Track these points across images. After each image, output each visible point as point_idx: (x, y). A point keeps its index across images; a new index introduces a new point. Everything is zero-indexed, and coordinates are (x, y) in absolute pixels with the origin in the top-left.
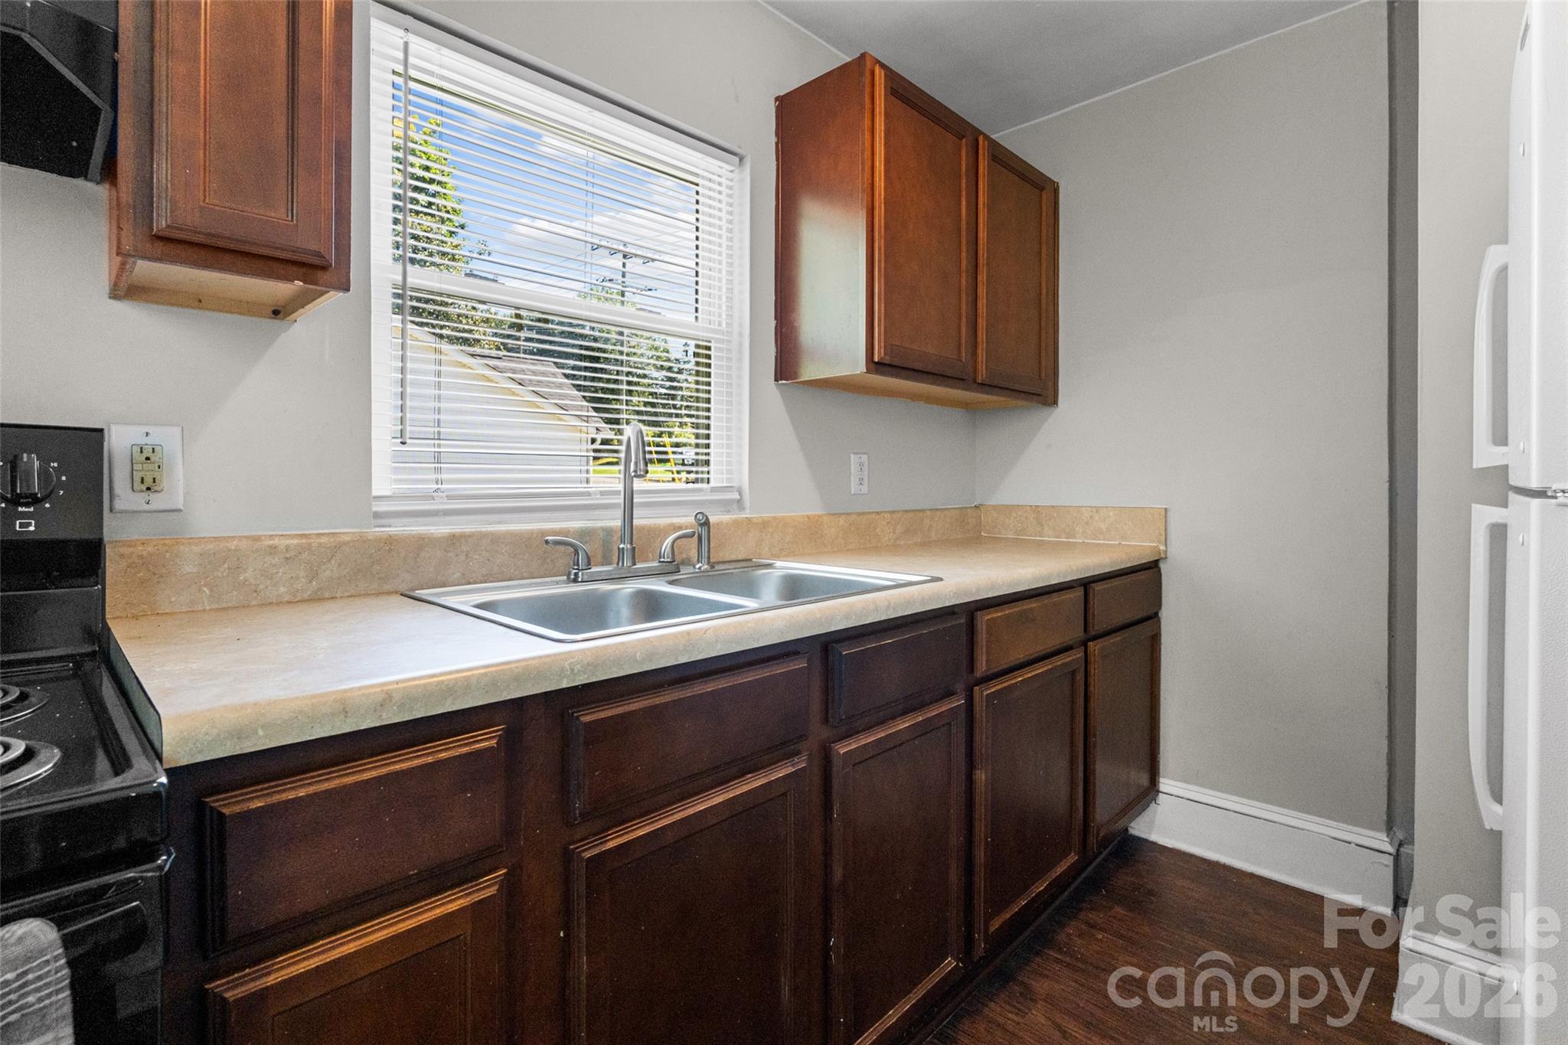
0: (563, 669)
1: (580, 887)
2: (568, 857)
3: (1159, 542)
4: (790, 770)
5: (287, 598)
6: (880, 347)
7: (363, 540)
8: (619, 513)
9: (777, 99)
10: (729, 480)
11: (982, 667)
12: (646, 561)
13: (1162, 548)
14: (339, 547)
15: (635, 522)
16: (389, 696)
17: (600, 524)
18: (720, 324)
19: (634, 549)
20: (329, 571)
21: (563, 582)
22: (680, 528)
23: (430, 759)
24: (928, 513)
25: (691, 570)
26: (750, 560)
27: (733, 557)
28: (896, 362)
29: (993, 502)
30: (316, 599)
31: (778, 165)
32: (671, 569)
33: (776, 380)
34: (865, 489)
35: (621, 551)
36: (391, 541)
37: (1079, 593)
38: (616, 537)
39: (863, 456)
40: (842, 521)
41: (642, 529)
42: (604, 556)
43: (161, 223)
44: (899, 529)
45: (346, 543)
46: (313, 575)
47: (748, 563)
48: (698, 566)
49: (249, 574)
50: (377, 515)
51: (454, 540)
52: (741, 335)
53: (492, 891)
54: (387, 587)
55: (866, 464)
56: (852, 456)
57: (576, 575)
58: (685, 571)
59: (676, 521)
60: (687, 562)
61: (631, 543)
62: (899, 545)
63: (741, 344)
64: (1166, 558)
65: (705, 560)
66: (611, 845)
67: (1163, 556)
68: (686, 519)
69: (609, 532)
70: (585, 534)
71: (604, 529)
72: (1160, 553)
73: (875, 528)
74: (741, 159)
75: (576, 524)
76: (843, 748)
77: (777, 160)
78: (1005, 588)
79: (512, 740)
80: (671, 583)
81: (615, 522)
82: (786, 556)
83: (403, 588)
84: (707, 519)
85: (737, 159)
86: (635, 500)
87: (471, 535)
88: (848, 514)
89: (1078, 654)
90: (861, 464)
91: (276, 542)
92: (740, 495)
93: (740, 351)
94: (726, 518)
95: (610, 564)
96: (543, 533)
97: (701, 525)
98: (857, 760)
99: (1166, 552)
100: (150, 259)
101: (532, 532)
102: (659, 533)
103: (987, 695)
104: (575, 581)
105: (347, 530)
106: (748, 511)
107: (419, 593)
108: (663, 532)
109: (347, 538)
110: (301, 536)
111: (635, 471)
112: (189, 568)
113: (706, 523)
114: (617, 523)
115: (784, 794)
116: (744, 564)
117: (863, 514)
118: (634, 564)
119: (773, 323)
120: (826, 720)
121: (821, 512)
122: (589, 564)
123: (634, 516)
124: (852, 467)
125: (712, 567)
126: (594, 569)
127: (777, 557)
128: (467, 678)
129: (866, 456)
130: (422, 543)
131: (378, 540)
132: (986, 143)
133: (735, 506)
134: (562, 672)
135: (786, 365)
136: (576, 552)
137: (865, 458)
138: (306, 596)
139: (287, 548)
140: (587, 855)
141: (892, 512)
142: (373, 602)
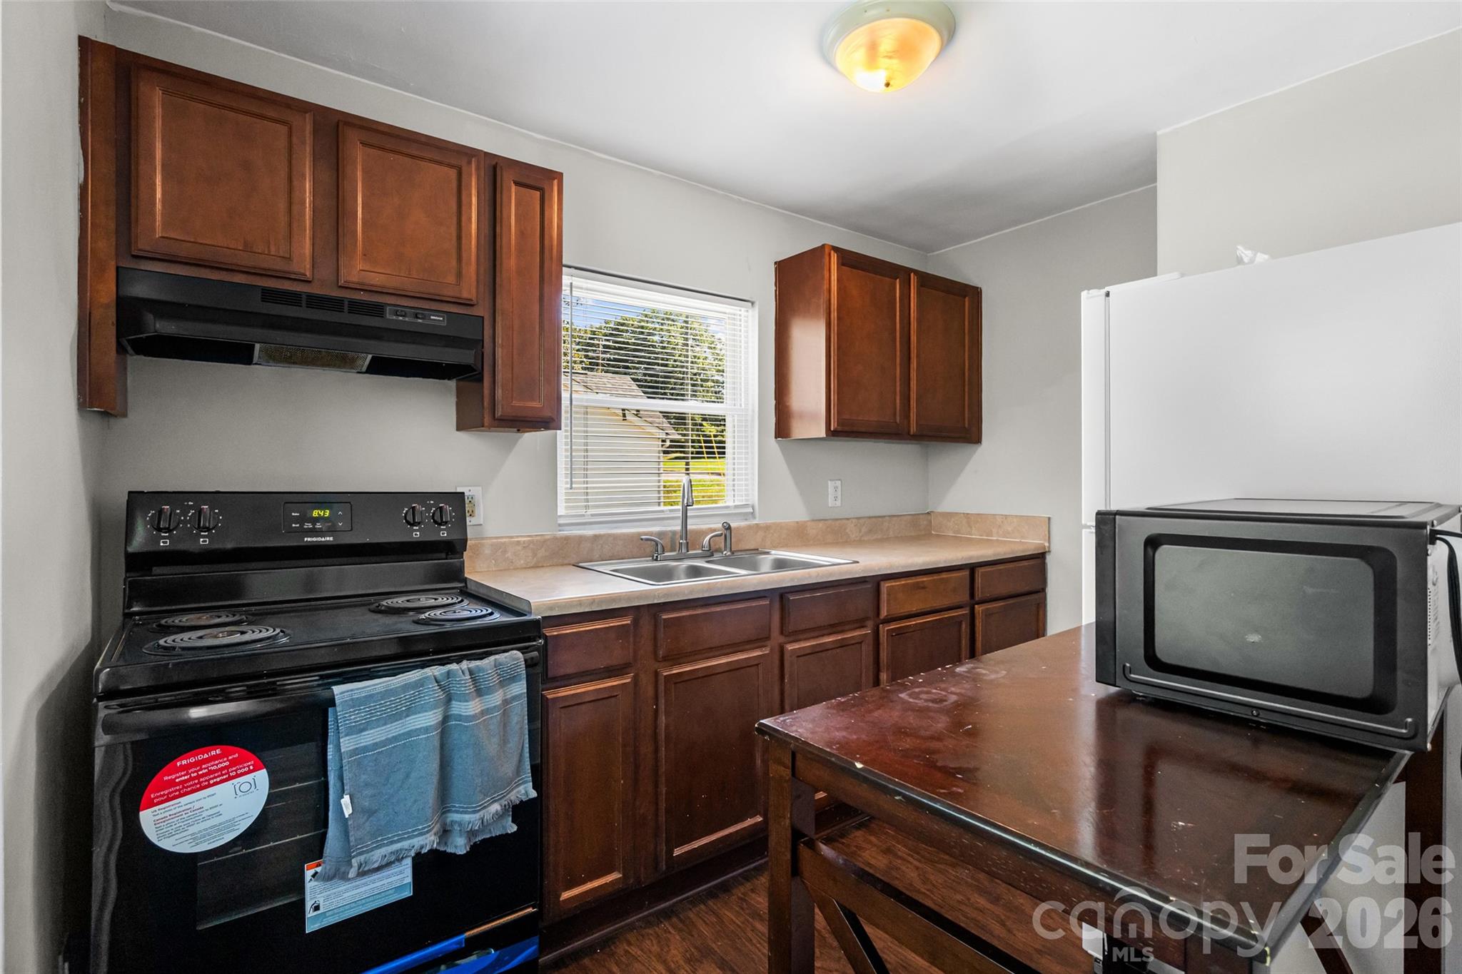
0: (655, 595)
1: (662, 688)
2: (656, 674)
3: (1045, 540)
4: (761, 653)
5: (524, 566)
6: (834, 422)
7: (555, 539)
8: (680, 522)
9: (776, 263)
10: (747, 500)
11: (884, 613)
12: (694, 549)
13: (1047, 544)
14: (545, 541)
15: (689, 527)
16: (594, 600)
17: (669, 529)
18: (741, 406)
19: (687, 543)
20: (542, 553)
21: (650, 561)
22: (715, 530)
23: (607, 626)
24: (887, 518)
25: (721, 555)
26: (757, 549)
27: (747, 548)
28: (846, 429)
29: (940, 510)
30: (536, 567)
31: (776, 304)
32: (709, 554)
33: (776, 438)
34: (838, 503)
35: (681, 544)
36: (567, 538)
37: (966, 573)
38: (678, 536)
39: (837, 482)
40: (821, 525)
41: (693, 531)
42: (671, 546)
43: (499, 413)
44: (864, 530)
45: (549, 539)
46: (535, 555)
47: (756, 551)
48: (725, 553)
49: (509, 555)
50: (560, 525)
51: (596, 537)
52: (753, 411)
53: (629, 680)
54: (566, 562)
55: (840, 488)
56: (829, 482)
57: (657, 556)
58: (717, 556)
59: (713, 526)
60: (719, 550)
61: (686, 540)
62: (864, 540)
63: (753, 416)
64: (1049, 551)
65: (728, 549)
66: (674, 672)
67: (1047, 550)
68: (717, 525)
69: (674, 533)
70: (660, 534)
71: (670, 531)
72: (1045, 549)
73: (845, 529)
74: (753, 303)
75: (656, 528)
76: (790, 647)
77: (776, 301)
78: (900, 568)
79: (636, 622)
80: (708, 562)
81: (677, 527)
82: (782, 547)
83: (573, 562)
84: (729, 525)
85: (750, 304)
86: (688, 514)
87: (604, 535)
88: (826, 520)
89: (965, 611)
90: (836, 488)
91: (519, 539)
92: (753, 509)
93: (753, 421)
94: (743, 524)
95: (675, 551)
96: (640, 534)
97: (727, 529)
98: (800, 655)
99: (1049, 547)
100: (495, 427)
101: (633, 533)
102: (703, 533)
103: (887, 630)
104: (656, 560)
105: (548, 533)
106: (757, 519)
107: (581, 564)
108: (704, 533)
109: (548, 537)
110: (529, 536)
111: (687, 503)
112: (487, 551)
113: (729, 528)
114: (679, 528)
115: (757, 665)
116: (754, 552)
117: (837, 520)
118: (688, 551)
119: (773, 402)
120: (782, 633)
121: (807, 519)
122: (664, 551)
123: (688, 523)
124: (829, 490)
125: (733, 553)
126: (666, 554)
127: (775, 547)
128: (620, 596)
129: (840, 482)
130: (581, 539)
131: (561, 538)
132: (916, 277)
133: (751, 516)
134: (654, 597)
135: (782, 429)
136: (657, 545)
137: (839, 483)
138: (532, 565)
139: (524, 542)
140: (665, 674)
141: (858, 518)
142: (561, 568)
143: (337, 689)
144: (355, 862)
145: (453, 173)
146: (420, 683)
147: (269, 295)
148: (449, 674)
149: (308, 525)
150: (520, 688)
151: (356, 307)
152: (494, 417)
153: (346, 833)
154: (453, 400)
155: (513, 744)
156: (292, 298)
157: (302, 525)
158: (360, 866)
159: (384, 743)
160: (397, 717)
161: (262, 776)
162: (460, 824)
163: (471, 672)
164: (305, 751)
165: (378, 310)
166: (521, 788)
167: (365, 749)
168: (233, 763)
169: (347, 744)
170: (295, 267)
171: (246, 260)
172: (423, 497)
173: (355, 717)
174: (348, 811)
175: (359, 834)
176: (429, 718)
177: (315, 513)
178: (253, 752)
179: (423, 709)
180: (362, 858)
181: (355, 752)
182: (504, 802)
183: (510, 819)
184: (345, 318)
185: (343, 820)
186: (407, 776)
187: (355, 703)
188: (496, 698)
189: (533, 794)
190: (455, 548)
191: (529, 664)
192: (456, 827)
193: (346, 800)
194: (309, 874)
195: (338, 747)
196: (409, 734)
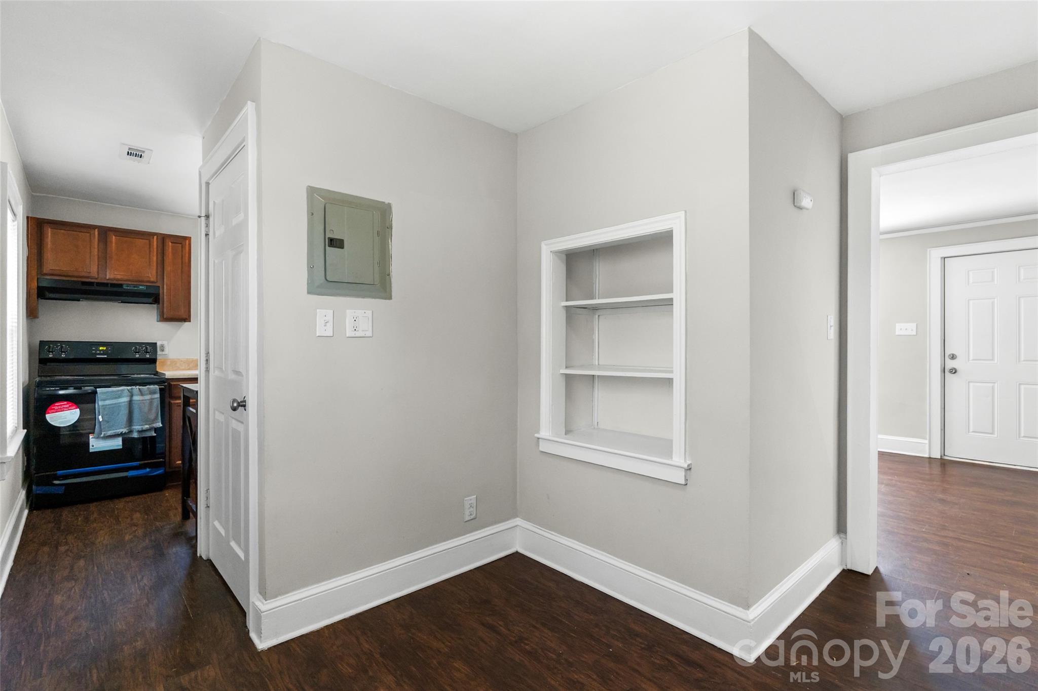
43: (165, 317)
49: (178, 365)
112: (169, 363)
143: (98, 389)
144: (103, 433)
145: (147, 241)
146: (122, 390)
147: (84, 283)
148: (132, 389)
149: (98, 352)
150: (157, 396)
151: (113, 285)
152: (163, 317)
153: (100, 426)
154: (156, 311)
155: (154, 411)
156: (91, 284)
157: (96, 351)
158: (104, 434)
159: (111, 405)
160: (116, 398)
161: (78, 410)
162: (135, 429)
163: (139, 389)
164: (90, 406)
165: (121, 286)
166: (158, 424)
167: (106, 405)
168: (70, 406)
169: (101, 403)
170: (92, 275)
171: (76, 274)
172: (141, 344)
173: (103, 397)
174: (101, 420)
175: (104, 427)
176: (125, 399)
177: (101, 348)
178: (75, 404)
179: (123, 397)
180: (105, 432)
181: (103, 406)
182: (151, 426)
183: (154, 432)
184: (109, 289)
185: (100, 422)
186: (118, 414)
187: (103, 393)
188: (148, 397)
189: (161, 425)
190: (153, 361)
191: (160, 389)
192: (134, 430)
193: (100, 417)
194: (91, 437)
195: (98, 404)
196: (119, 403)
